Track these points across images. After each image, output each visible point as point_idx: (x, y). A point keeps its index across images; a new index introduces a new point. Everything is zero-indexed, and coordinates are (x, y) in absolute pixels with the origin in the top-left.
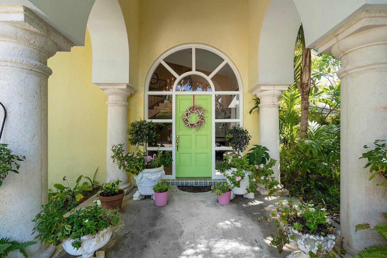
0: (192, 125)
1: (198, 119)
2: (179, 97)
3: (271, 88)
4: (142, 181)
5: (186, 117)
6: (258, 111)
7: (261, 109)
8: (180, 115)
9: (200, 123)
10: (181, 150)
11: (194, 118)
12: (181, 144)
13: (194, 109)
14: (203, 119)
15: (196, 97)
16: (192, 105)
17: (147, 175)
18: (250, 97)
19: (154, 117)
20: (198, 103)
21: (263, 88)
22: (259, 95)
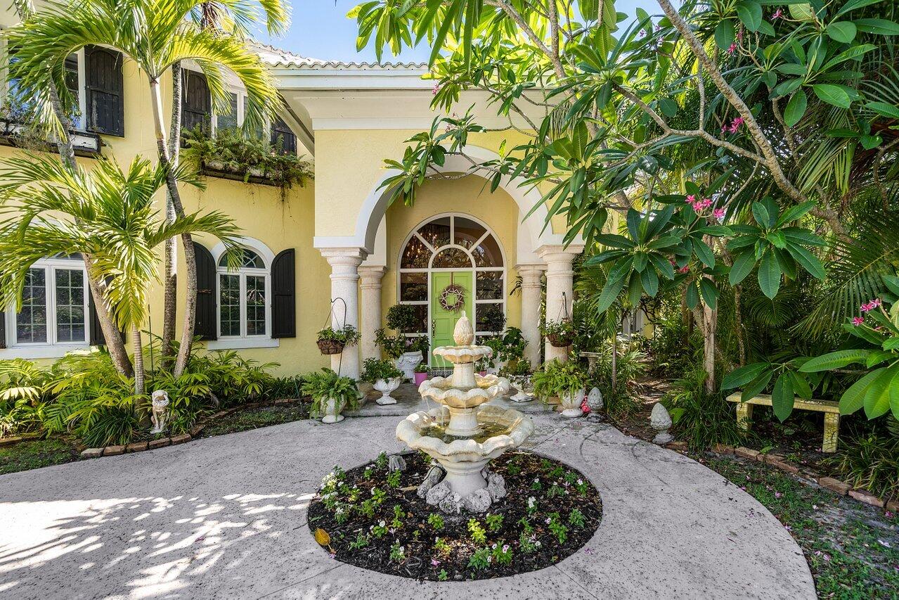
0: (450, 307)
1: (457, 300)
2: (435, 275)
3: (531, 268)
4: (403, 364)
5: (444, 298)
6: (521, 290)
7: (523, 290)
8: (437, 295)
9: (459, 305)
10: (437, 337)
11: (452, 299)
12: (438, 329)
13: (452, 288)
14: (462, 300)
15: (454, 275)
16: (450, 284)
17: (407, 358)
18: (514, 274)
19: (408, 298)
20: (457, 282)
21: (522, 268)
22: (521, 274)
